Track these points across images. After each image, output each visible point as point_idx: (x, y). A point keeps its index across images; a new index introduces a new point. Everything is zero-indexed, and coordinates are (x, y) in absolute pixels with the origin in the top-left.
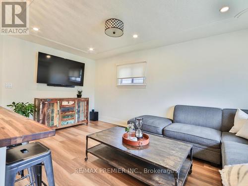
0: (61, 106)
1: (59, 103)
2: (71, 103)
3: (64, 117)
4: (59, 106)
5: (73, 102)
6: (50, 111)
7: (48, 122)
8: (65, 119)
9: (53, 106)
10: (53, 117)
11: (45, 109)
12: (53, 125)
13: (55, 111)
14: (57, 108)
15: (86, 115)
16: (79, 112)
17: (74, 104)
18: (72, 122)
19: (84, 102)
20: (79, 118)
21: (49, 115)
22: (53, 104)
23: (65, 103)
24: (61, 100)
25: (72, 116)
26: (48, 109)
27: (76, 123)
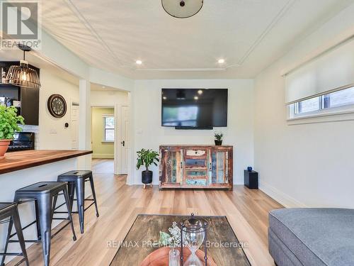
0: (185, 157)
1: (182, 153)
2: (201, 153)
3: (190, 173)
4: (182, 157)
5: (204, 152)
6: (171, 162)
7: (170, 177)
8: (192, 176)
9: (174, 156)
10: (175, 171)
11: (166, 159)
12: (175, 181)
13: (178, 163)
14: (179, 159)
15: (229, 176)
16: (214, 168)
17: (205, 155)
18: (202, 183)
19: (224, 153)
20: (214, 178)
21: (169, 168)
22: (175, 153)
23: (191, 153)
24: (185, 148)
25: (202, 173)
26: (169, 159)
27: (210, 185)
